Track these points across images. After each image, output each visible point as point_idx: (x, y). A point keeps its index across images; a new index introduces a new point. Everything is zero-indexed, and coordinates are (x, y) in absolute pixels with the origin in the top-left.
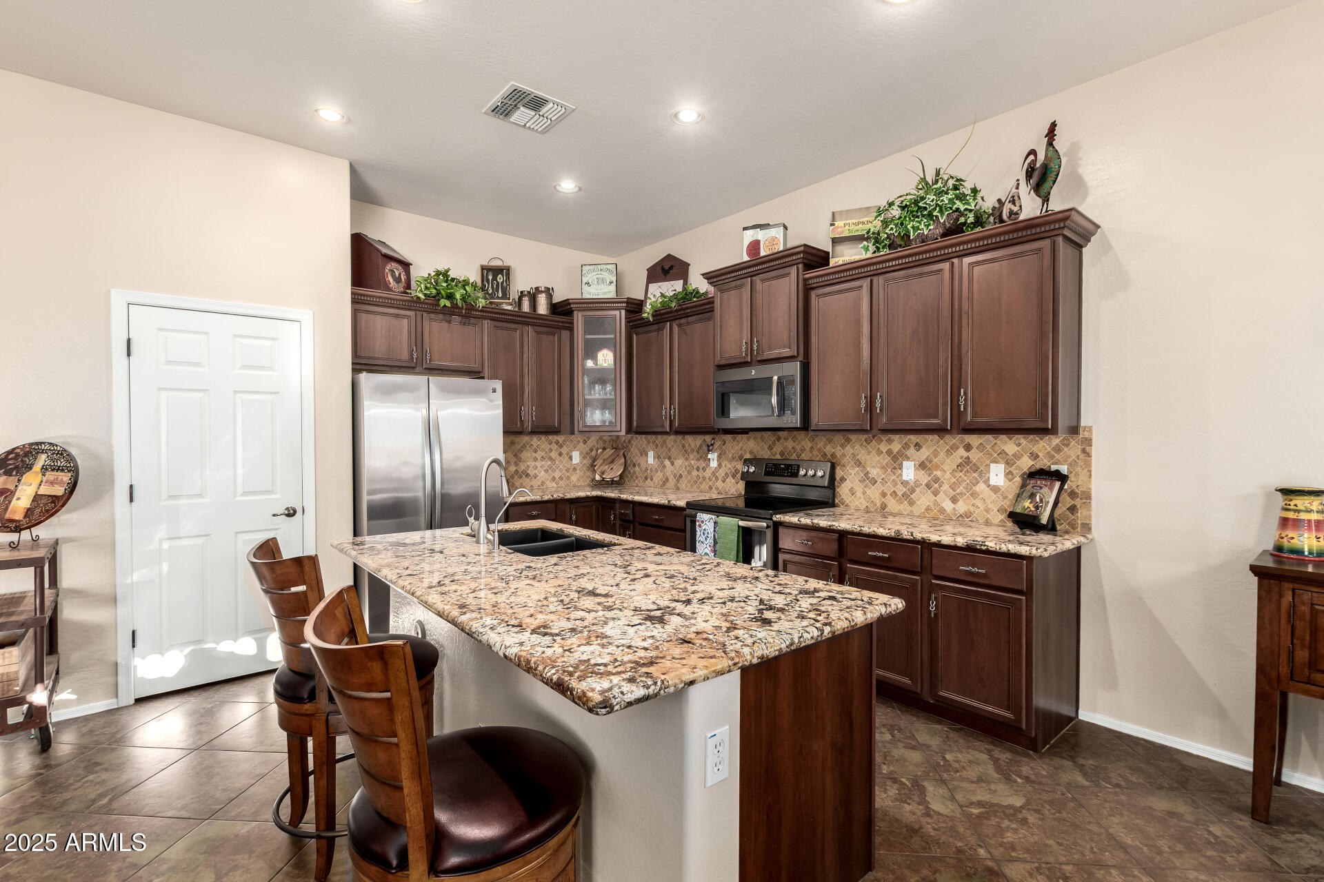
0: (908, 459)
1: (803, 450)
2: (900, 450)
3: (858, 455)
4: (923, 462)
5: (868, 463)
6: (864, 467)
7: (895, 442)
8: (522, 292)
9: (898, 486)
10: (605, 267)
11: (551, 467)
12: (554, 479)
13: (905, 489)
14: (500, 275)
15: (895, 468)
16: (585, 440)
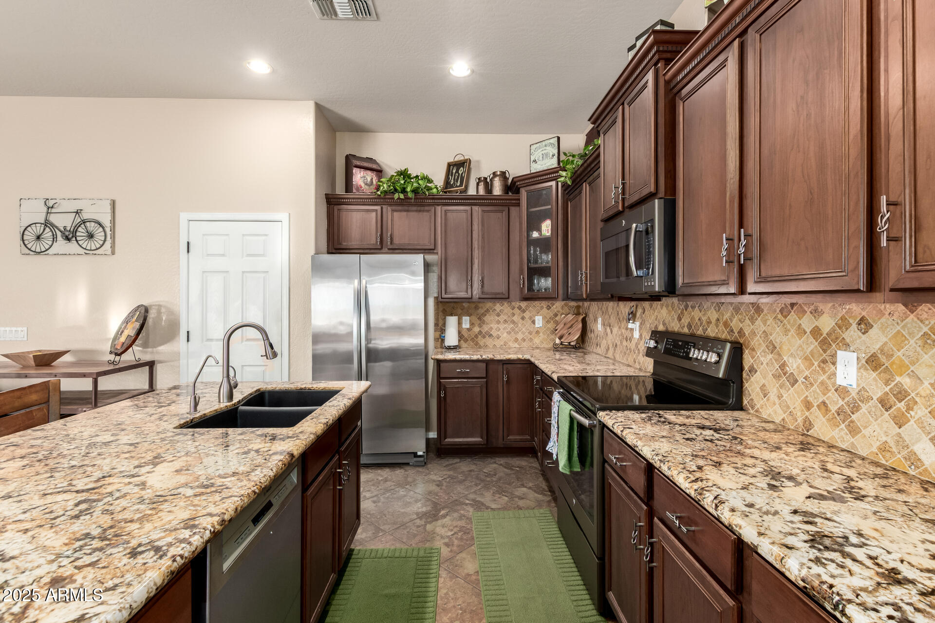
0: (846, 346)
1: (709, 322)
2: (833, 330)
3: (771, 335)
4: (874, 356)
5: (785, 348)
6: (779, 355)
7: (824, 315)
8: (479, 179)
9: (830, 394)
10: (548, 142)
11: (513, 330)
12: (516, 340)
13: (841, 402)
14: (462, 168)
15: (824, 361)
16: (548, 306)
